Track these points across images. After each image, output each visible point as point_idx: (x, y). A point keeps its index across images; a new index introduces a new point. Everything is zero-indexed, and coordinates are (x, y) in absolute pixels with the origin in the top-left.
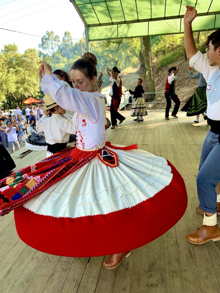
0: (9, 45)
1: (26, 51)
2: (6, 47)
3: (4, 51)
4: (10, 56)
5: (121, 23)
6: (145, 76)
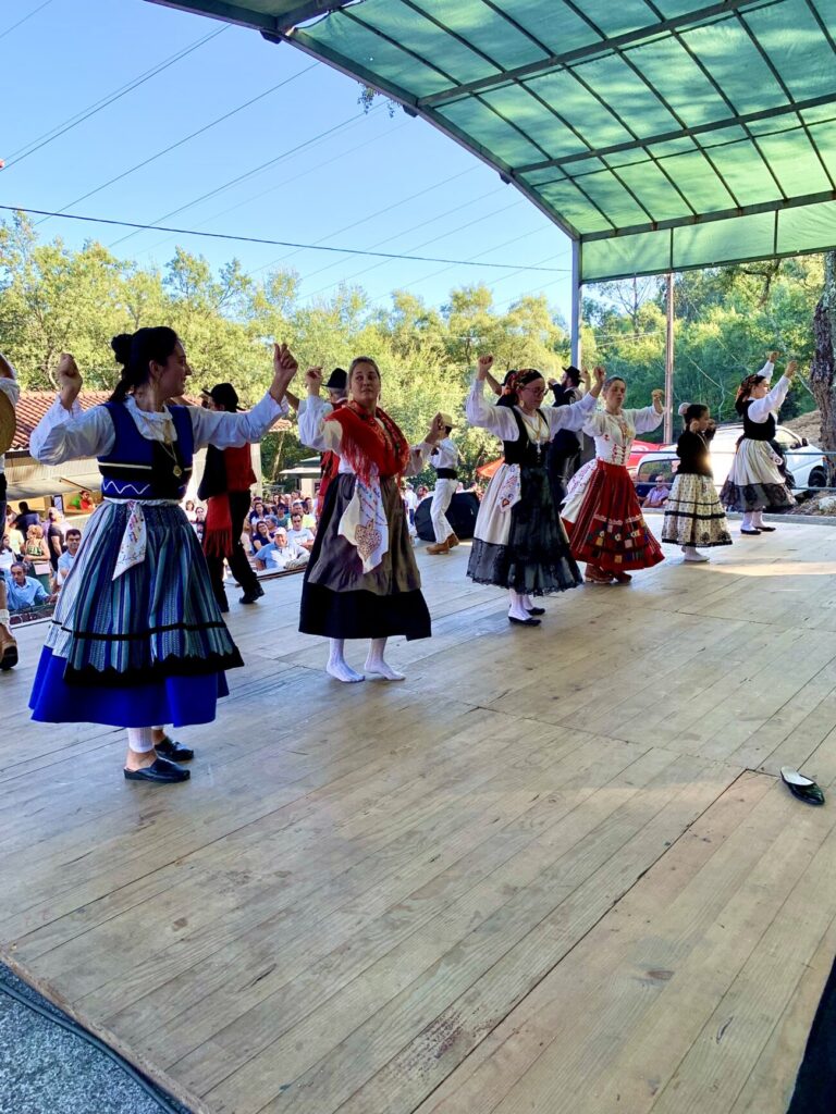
2: (456, 298)
3: (450, 309)
4: (461, 324)
5: (681, 222)
6: (829, 393)
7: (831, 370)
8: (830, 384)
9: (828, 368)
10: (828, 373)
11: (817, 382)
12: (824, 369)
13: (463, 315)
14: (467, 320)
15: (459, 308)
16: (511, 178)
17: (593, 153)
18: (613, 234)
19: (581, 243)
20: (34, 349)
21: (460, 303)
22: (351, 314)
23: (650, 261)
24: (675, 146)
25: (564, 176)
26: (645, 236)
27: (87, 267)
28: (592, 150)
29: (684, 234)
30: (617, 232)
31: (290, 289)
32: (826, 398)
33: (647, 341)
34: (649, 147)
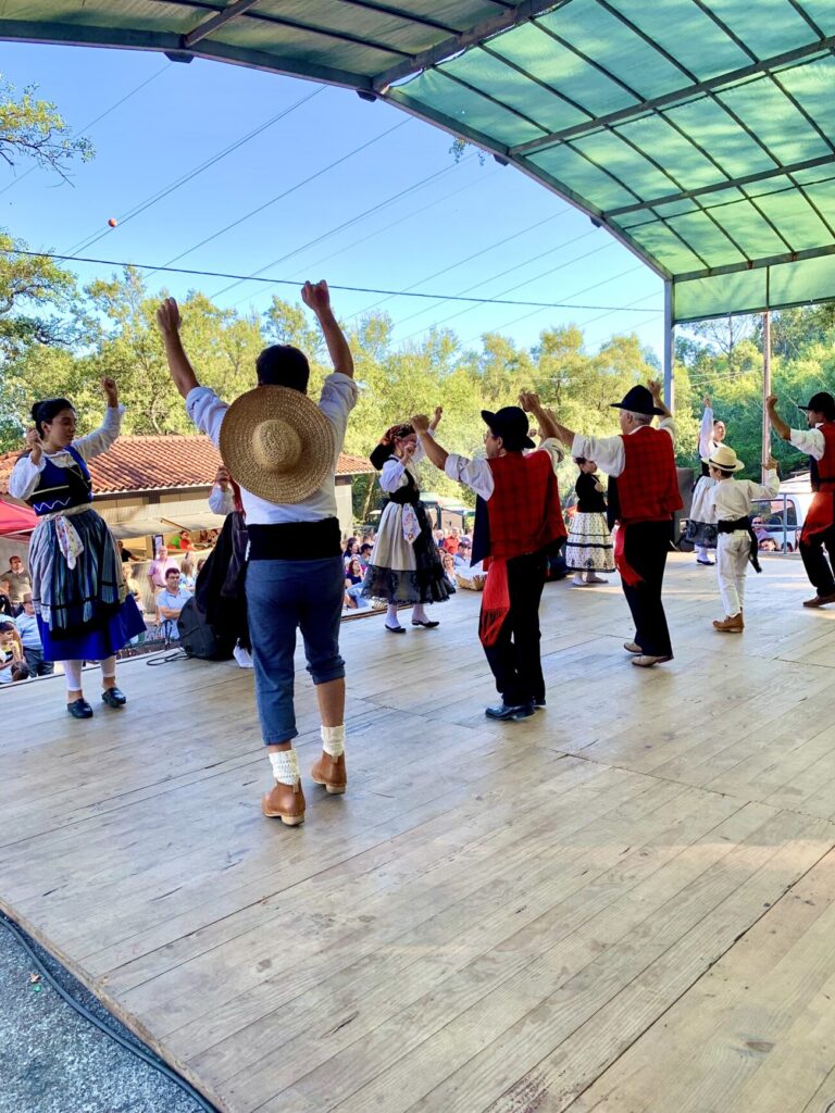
0: (555, 330)
1: (604, 347)
2: (546, 339)
3: (540, 350)
4: (551, 365)
5: (777, 260)
13: (553, 356)
14: (557, 361)
15: (550, 350)
16: (601, 221)
17: (686, 194)
18: (706, 273)
19: (674, 284)
20: (139, 395)
21: (551, 343)
22: (442, 358)
23: (747, 300)
24: (770, 184)
25: (656, 218)
26: (740, 275)
27: (190, 316)
28: (684, 191)
29: (781, 272)
30: (710, 272)
31: (382, 334)
33: (744, 380)
34: (742, 186)
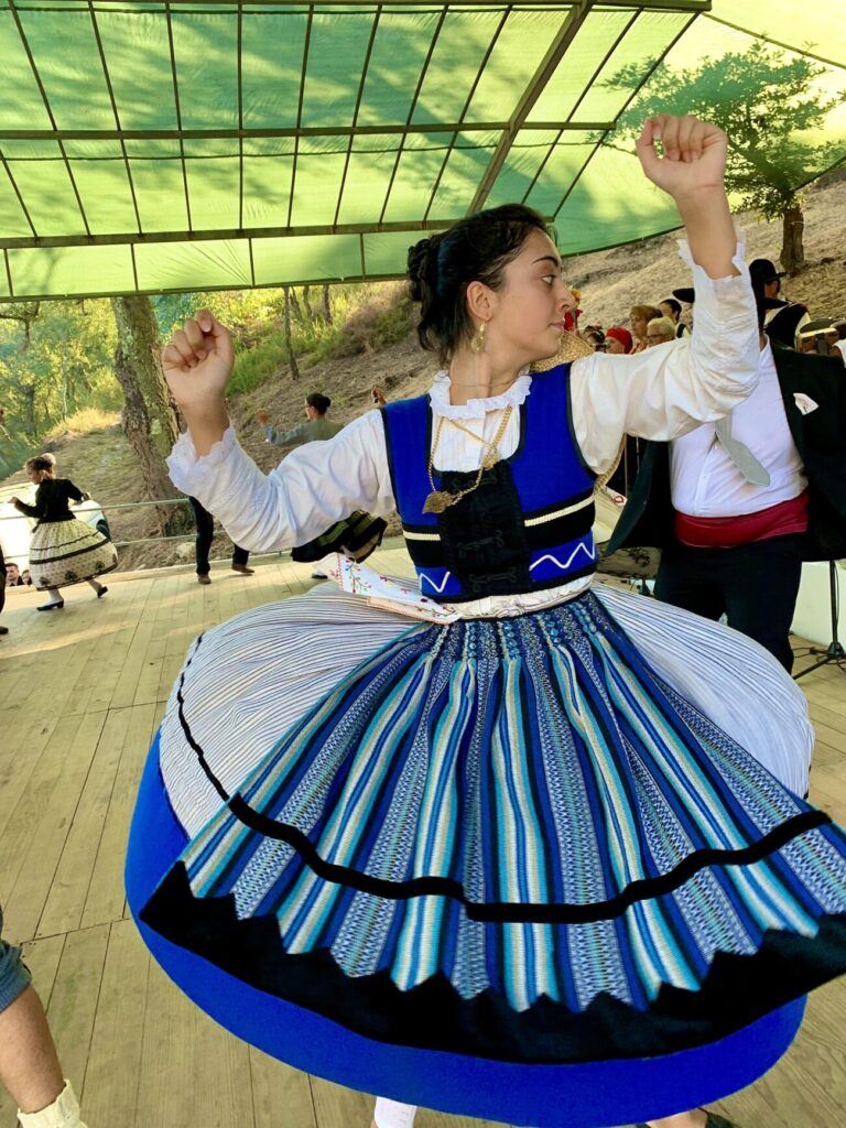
6: (149, 441)
7: (147, 418)
8: (148, 432)
9: (143, 416)
10: (144, 421)
11: (134, 430)
12: (139, 417)
32: (146, 446)
